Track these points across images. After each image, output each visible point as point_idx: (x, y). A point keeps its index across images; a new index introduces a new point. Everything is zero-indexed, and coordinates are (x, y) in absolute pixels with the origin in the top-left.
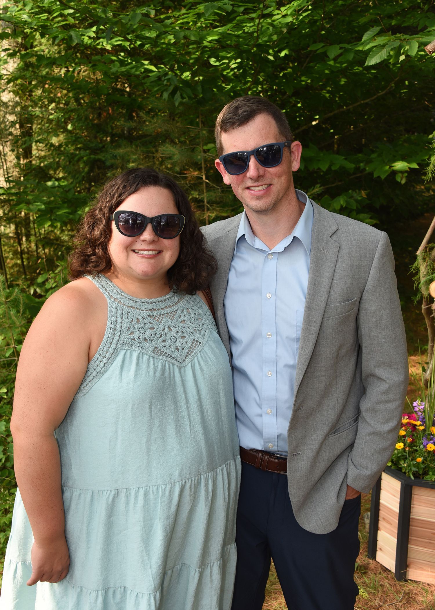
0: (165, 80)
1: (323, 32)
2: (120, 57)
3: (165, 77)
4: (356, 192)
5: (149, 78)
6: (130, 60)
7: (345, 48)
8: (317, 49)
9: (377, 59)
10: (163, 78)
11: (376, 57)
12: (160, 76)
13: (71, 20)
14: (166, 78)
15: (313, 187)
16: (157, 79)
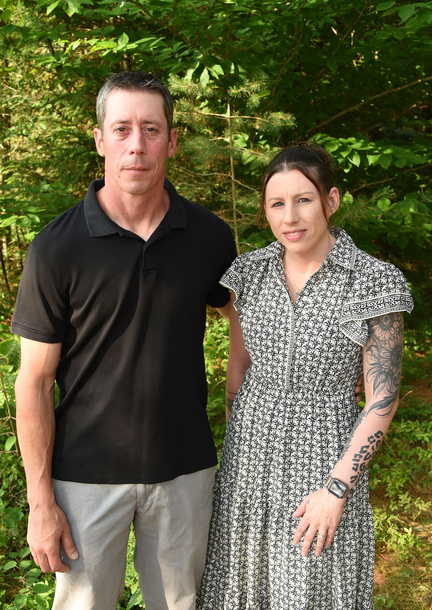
0: (179, 58)
3: (179, 54)
4: (426, 193)
5: (161, 55)
7: (420, 8)
8: (384, 9)
10: (177, 56)
12: (173, 52)
14: (181, 55)
15: (380, 190)
16: (170, 56)
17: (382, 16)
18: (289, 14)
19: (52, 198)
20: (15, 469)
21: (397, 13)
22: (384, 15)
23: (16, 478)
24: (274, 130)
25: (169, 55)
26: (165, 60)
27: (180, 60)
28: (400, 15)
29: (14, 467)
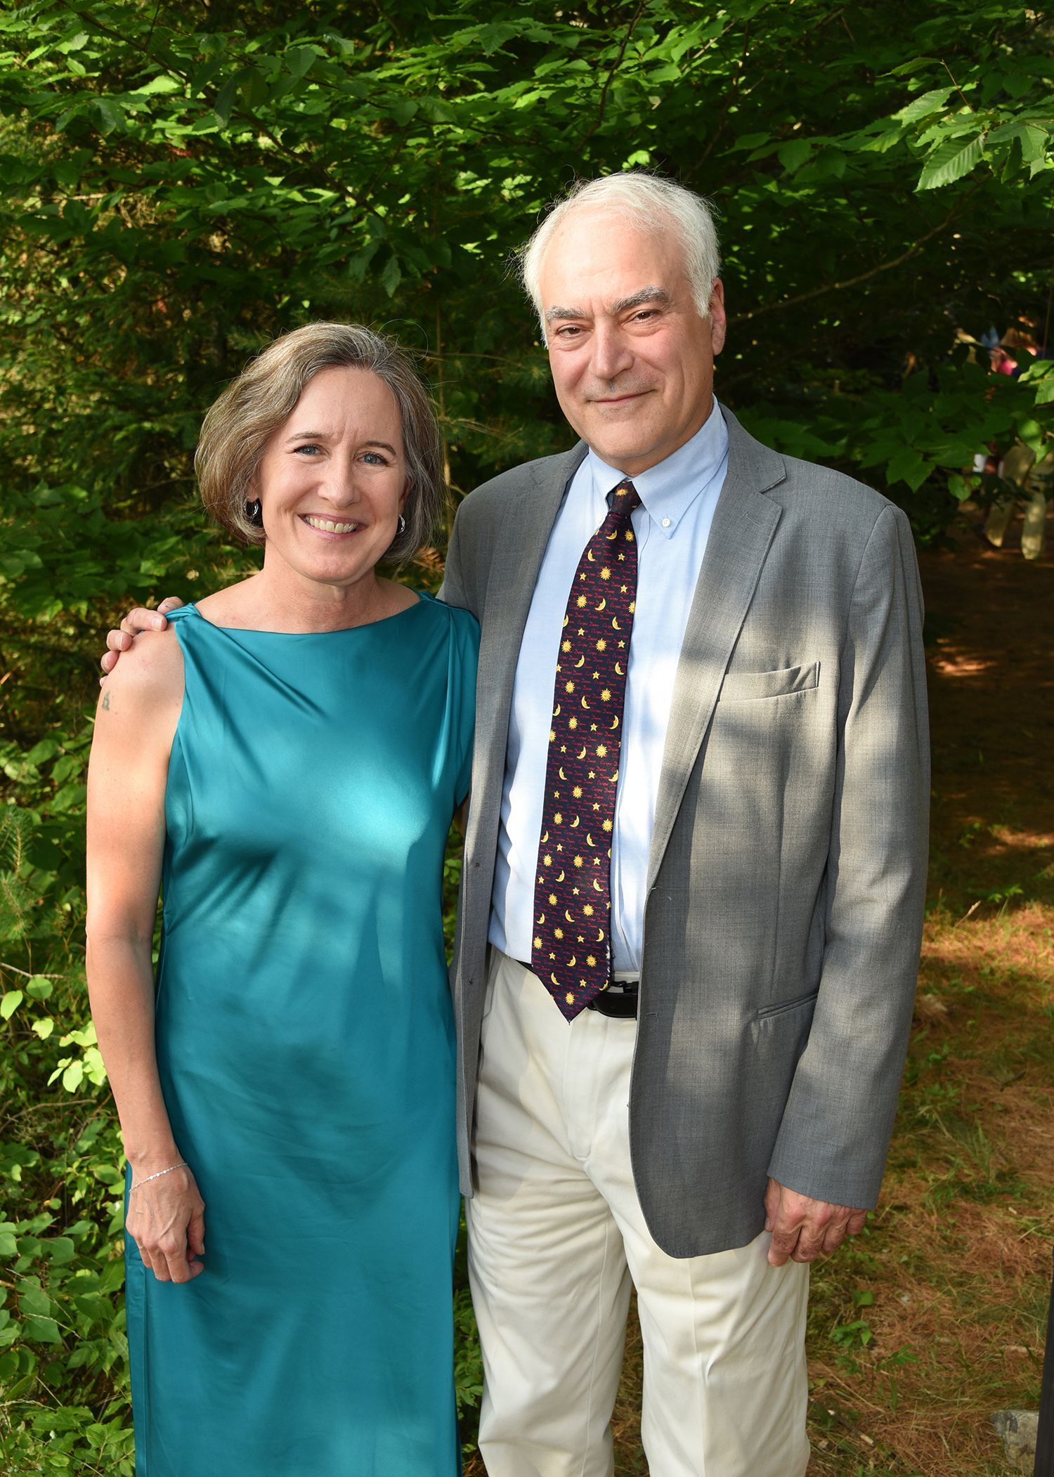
0: (332, 228)
1: (734, 109)
2: (208, 168)
3: (333, 221)
5: (294, 221)
6: (236, 174)
7: (823, 145)
8: (752, 147)
9: (949, 173)
10: (328, 224)
11: (945, 167)
12: (318, 215)
13: (78, 69)
14: (336, 222)
16: (314, 224)
17: (748, 160)
18: (564, 145)
19: (62, 520)
20: (9, 1069)
21: (775, 156)
22: (752, 158)
23: (12, 1085)
24: (534, 386)
25: (312, 221)
26: (305, 232)
27: (334, 233)
28: (784, 161)
29: (8, 1065)
